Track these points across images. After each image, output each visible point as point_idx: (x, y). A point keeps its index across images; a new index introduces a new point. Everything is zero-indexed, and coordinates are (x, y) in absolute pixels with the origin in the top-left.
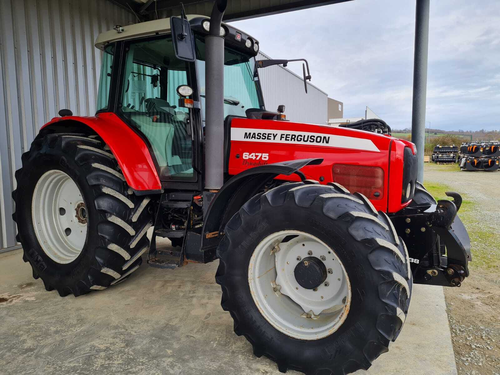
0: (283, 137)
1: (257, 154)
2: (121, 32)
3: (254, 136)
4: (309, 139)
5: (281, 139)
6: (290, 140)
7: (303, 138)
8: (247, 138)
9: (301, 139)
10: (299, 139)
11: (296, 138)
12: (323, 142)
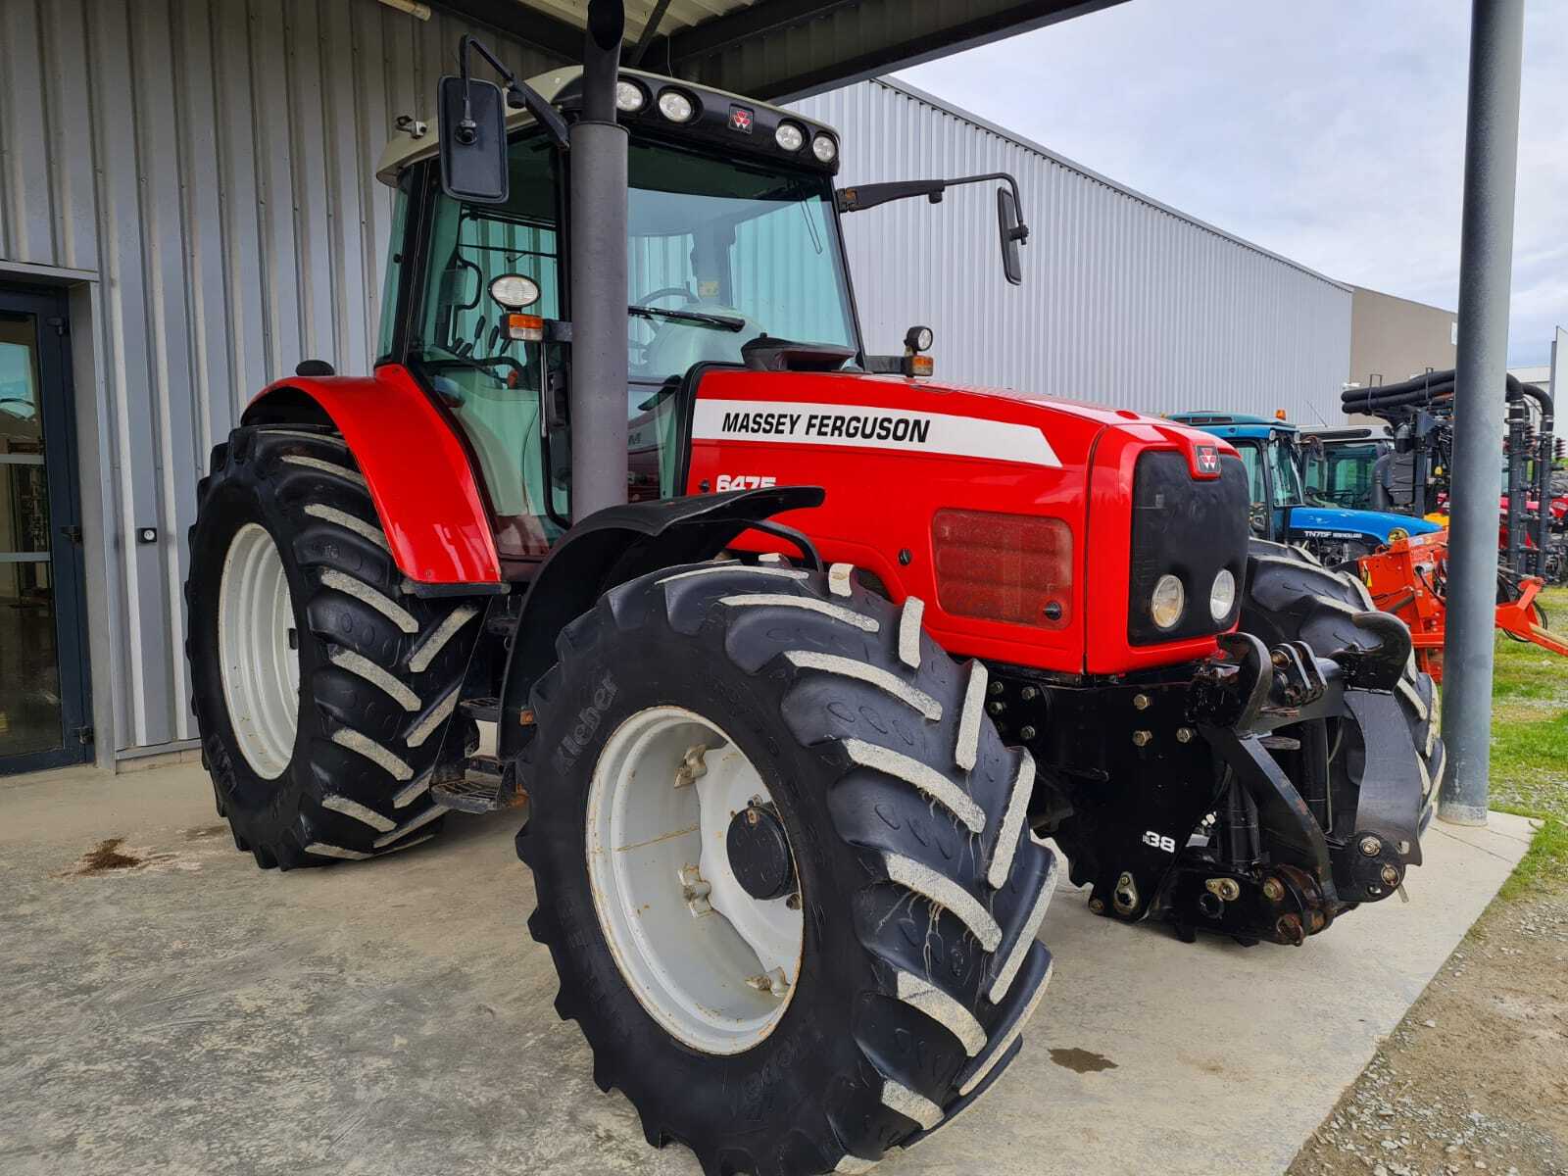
0: (814, 426)
2: (419, 136)
3: (745, 424)
4: (877, 430)
5: (807, 433)
6: (829, 434)
7: (860, 425)
8: (729, 430)
9: (856, 429)
10: (852, 431)
11: (844, 428)
12: (911, 439)
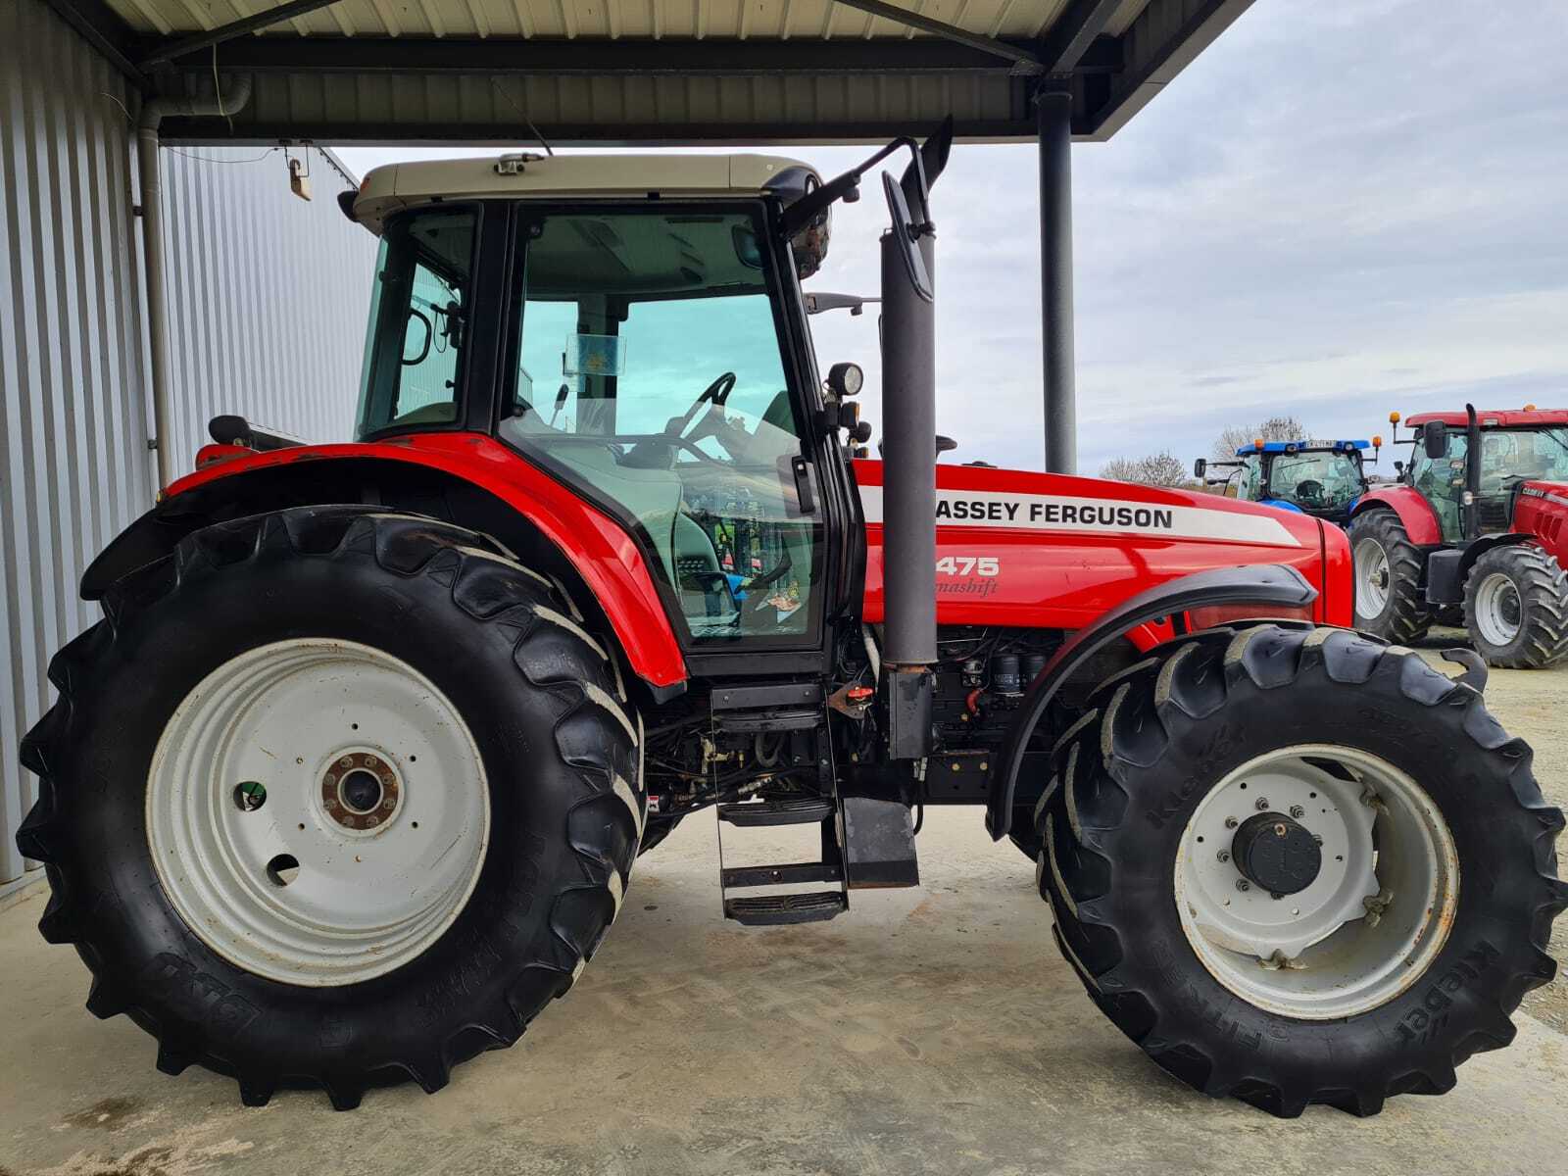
1: (960, 560)
2: (514, 174)
3: (943, 509)
4: (1117, 518)
5: (1032, 519)
6: (1061, 520)
7: (1096, 513)
9: (1093, 517)
10: (1086, 518)
11: (1077, 516)
12: (1156, 525)
